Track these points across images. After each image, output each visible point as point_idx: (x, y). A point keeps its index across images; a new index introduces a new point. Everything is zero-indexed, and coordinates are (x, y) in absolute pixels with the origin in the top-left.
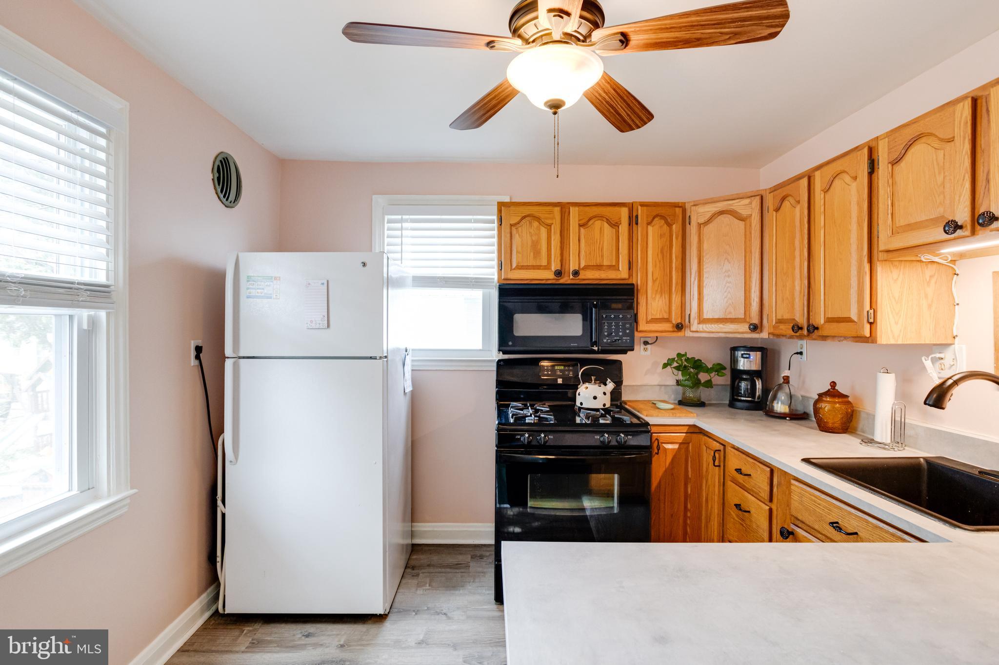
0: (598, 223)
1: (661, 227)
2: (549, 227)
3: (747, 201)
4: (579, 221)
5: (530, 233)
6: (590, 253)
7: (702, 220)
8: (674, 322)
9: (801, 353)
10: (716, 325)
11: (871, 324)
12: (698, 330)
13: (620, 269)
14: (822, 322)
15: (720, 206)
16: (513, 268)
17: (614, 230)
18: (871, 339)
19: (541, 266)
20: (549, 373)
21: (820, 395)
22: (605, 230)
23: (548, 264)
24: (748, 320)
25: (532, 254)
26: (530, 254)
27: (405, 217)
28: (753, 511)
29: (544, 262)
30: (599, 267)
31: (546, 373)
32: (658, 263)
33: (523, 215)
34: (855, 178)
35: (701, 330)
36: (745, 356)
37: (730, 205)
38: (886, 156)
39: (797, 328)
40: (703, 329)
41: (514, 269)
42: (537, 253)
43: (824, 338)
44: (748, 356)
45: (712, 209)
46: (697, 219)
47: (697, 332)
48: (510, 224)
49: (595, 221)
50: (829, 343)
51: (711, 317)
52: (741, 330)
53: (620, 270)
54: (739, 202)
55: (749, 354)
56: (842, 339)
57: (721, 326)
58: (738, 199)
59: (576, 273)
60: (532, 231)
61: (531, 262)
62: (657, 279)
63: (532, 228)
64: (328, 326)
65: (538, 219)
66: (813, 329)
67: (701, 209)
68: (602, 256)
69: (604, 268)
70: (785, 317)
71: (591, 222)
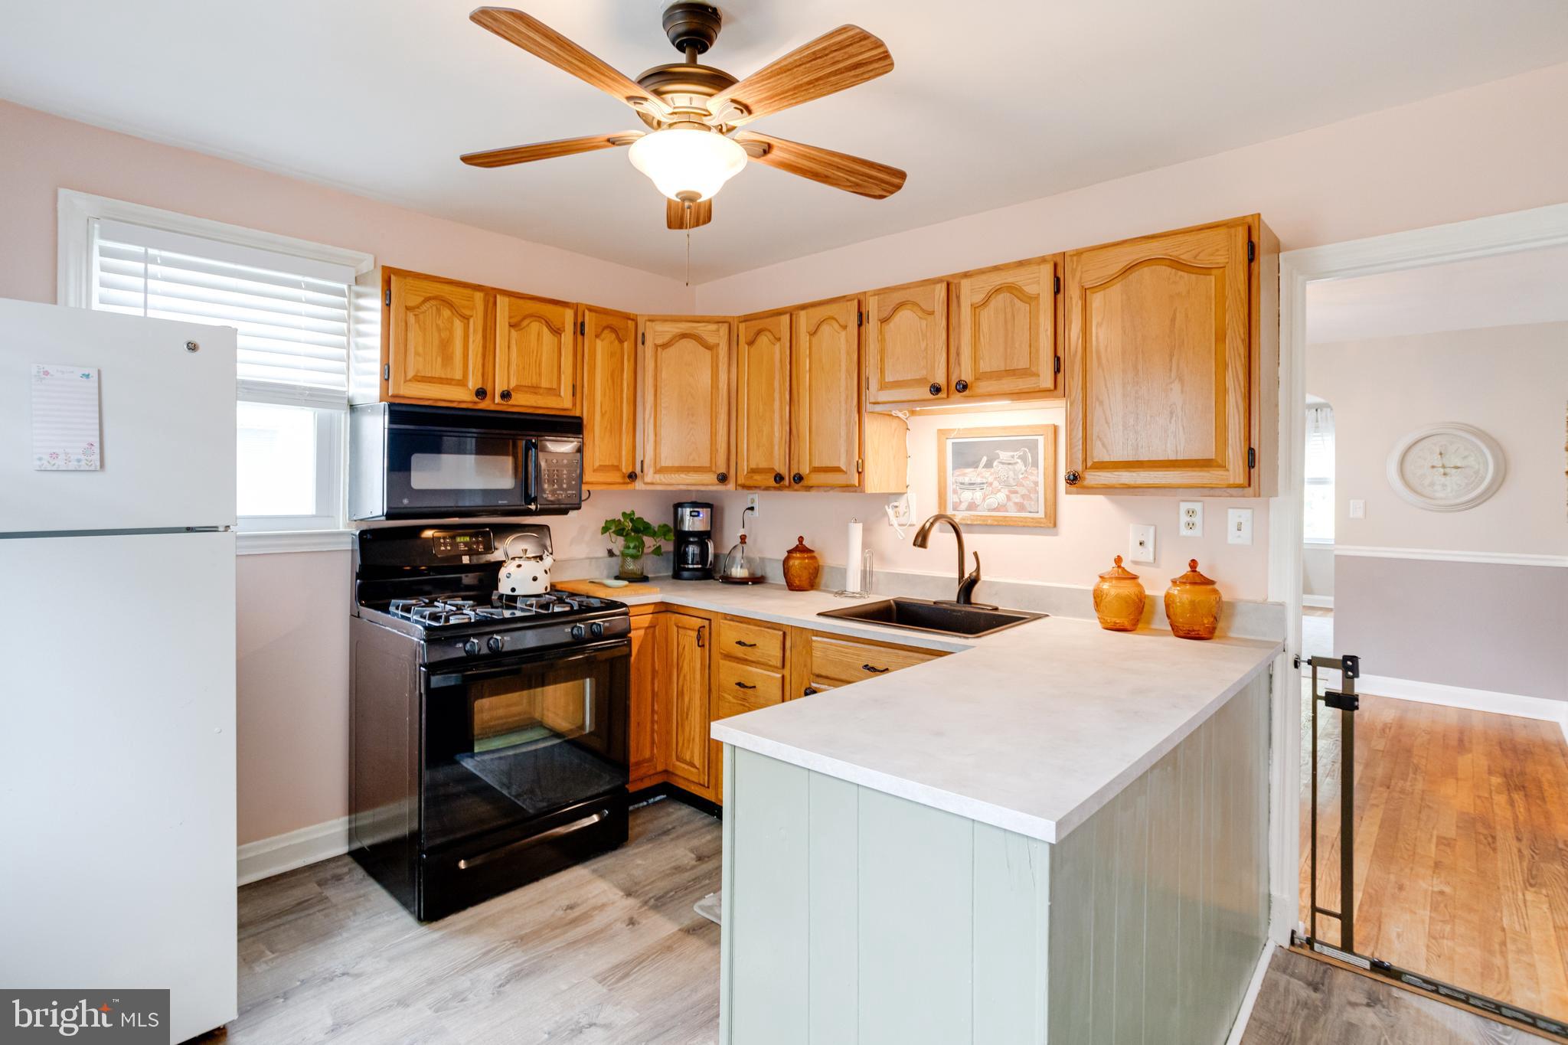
0: (535, 326)
1: (611, 343)
2: (466, 321)
3: (713, 327)
4: (510, 317)
5: (437, 325)
6: (524, 368)
7: (659, 342)
8: (624, 470)
9: (752, 509)
10: (676, 475)
11: (859, 473)
12: (654, 481)
13: (562, 394)
14: (808, 471)
15: (684, 327)
16: (409, 378)
17: (556, 339)
18: (857, 488)
19: (452, 380)
20: (449, 548)
21: (789, 552)
22: (544, 338)
23: (464, 377)
24: (714, 469)
25: (439, 359)
26: (436, 358)
27: (152, 251)
28: (759, 685)
29: (458, 375)
30: (534, 389)
31: (443, 548)
32: (607, 391)
33: (428, 295)
34: (845, 327)
35: (658, 481)
36: (693, 514)
37: (695, 328)
38: (876, 312)
39: (779, 478)
40: (660, 480)
41: (410, 380)
42: (447, 358)
43: (809, 488)
44: (696, 514)
45: (672, 329)
46: (654, 339)
47: (652, 484)
48: (406, 306)
49: (531, 322)
50: (813, 493)
51: (671, 465)
52: (705, 482)
53: (560, 396)
54: (705, 326)
55: (698, 512)
56: (828, 489)
57: (683, 476)
58: (704, 322)
59: (506, 395)
60: (440, 322)
61: (438, 372)
62: (606, 412)
63: (441, 317)
64: (102, 465)
65: (450, 305)
66: (799, 478)
67: (659, 327)
68: (540, 375)
69: (541, 391)
70: (761, 466)
71: (525, 323)
